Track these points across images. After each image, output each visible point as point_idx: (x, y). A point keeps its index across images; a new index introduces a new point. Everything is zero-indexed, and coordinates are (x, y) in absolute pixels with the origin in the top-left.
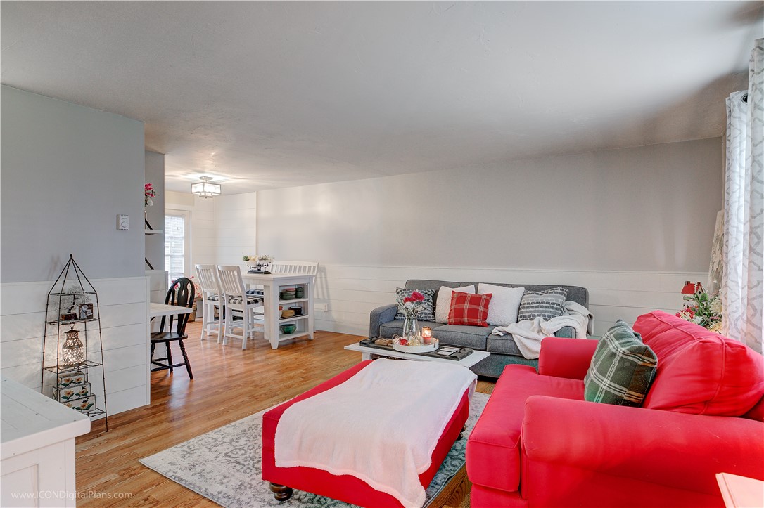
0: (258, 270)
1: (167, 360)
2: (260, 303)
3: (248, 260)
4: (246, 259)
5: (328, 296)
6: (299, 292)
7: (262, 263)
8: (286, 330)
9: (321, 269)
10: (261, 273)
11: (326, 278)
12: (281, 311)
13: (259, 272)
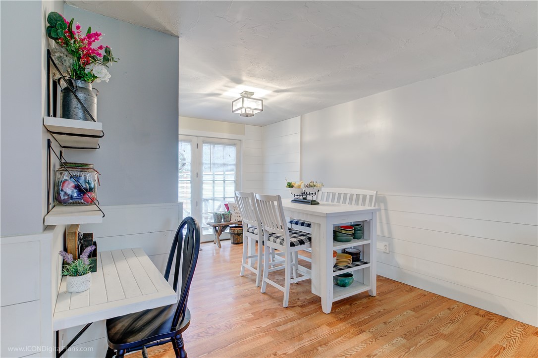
0: (303, 199)
1: (171, 343)
2: (307, 244)
3: (292, 187)
4: (290, 186)
5: (390, 232)
6: (357, 230)
7: (308, 190)
8: (341, 281)
9: (380, 199)
10: (308, 203)
11: (386, 210)
12: (335, 258)
13: (305, 201)
